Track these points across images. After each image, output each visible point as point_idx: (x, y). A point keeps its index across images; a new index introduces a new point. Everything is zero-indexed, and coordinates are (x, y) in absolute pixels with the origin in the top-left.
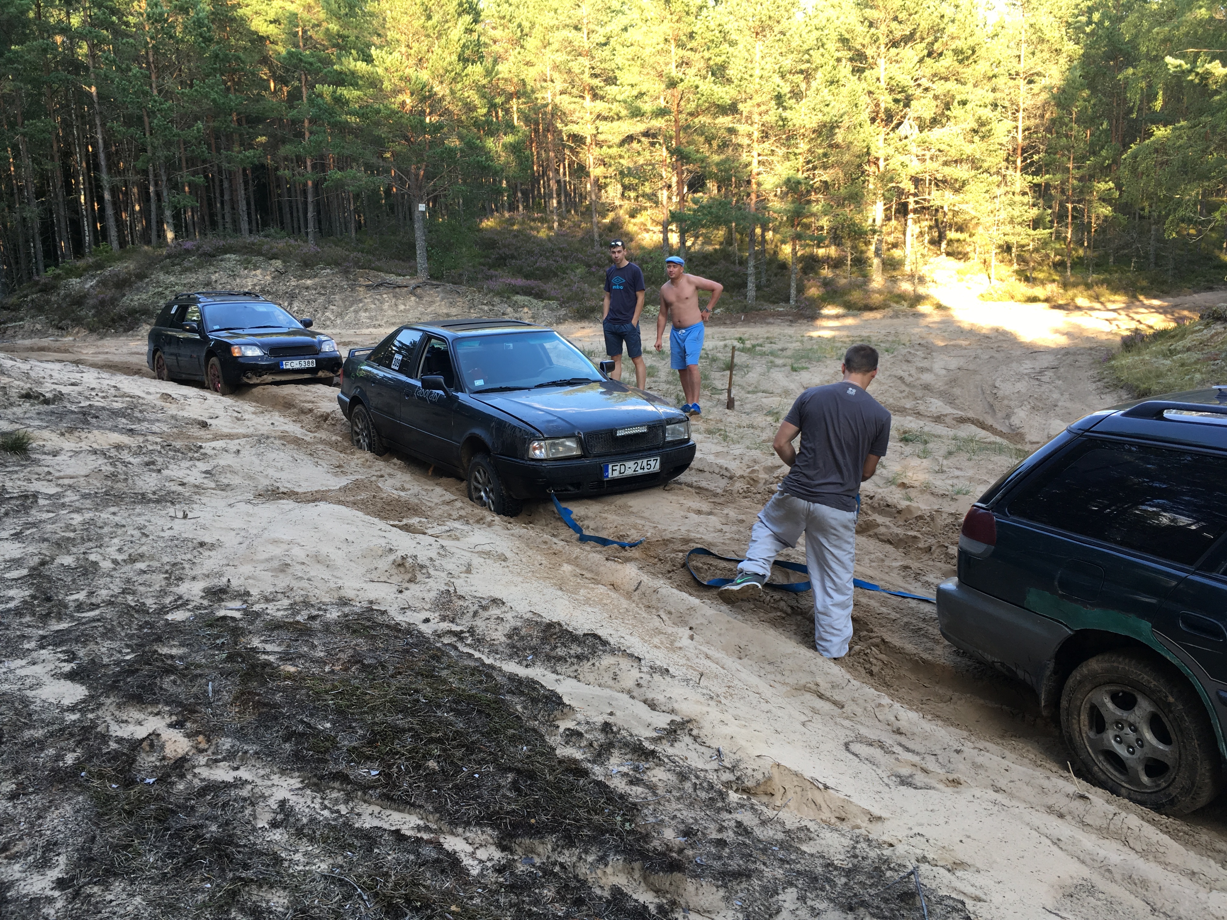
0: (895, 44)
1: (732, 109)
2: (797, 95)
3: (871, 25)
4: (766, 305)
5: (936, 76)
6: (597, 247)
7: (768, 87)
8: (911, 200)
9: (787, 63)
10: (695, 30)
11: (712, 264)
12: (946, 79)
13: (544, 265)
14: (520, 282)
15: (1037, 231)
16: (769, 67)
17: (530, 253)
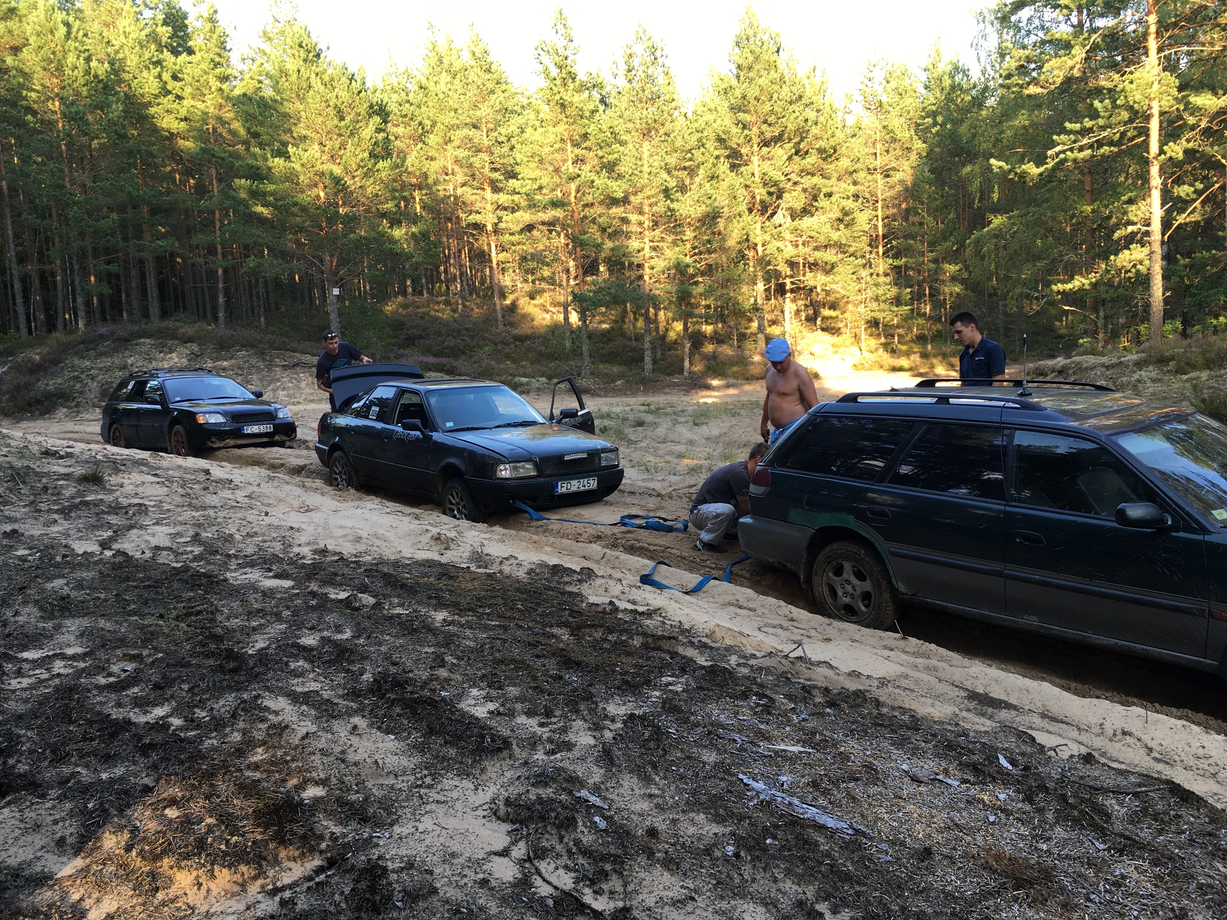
0: (766, 143)
1: (625, 201)
2: (683, 189)
3: (744, 127)
4: (662, 377)
5: (803, 172)
6: (501, 327)
7: (657, 182)
8: (788, 281)
9: (672, 160)
10: (589, 131)
11: (610, 340)
12: (813, 175)
13: (452, 344)
14: (431, 360)
15: (900, 308)
16: (656, 164)
17: (438, 333)
